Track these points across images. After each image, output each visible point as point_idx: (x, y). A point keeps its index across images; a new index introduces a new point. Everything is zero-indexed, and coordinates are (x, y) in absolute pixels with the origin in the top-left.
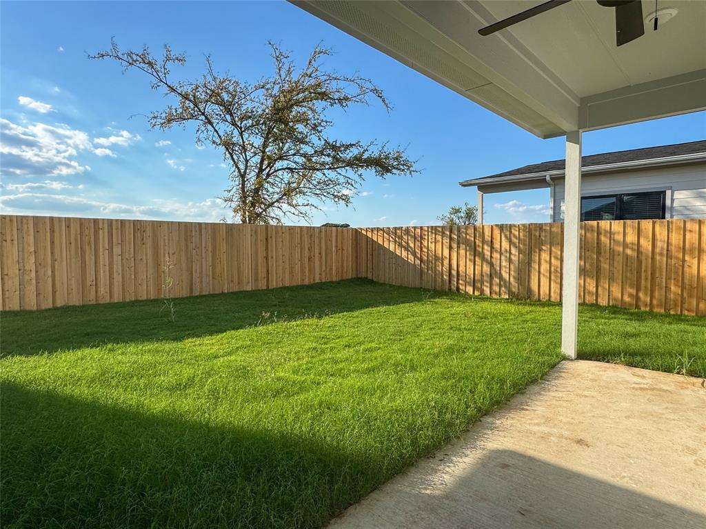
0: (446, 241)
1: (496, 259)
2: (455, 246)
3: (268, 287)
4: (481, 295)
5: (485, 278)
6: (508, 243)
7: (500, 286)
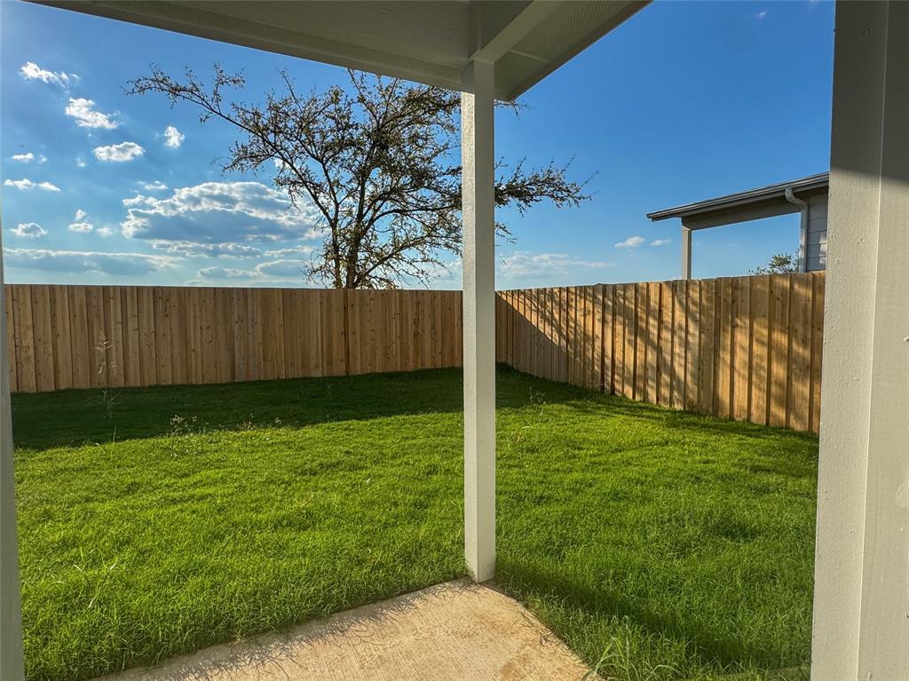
0: (599, 309)
1: (666, 340)
2: (609, 317)
3: (347, 373)
4: (644, 401)
5: (650, 373)
6: (684, 315)
7: (672, 389)
